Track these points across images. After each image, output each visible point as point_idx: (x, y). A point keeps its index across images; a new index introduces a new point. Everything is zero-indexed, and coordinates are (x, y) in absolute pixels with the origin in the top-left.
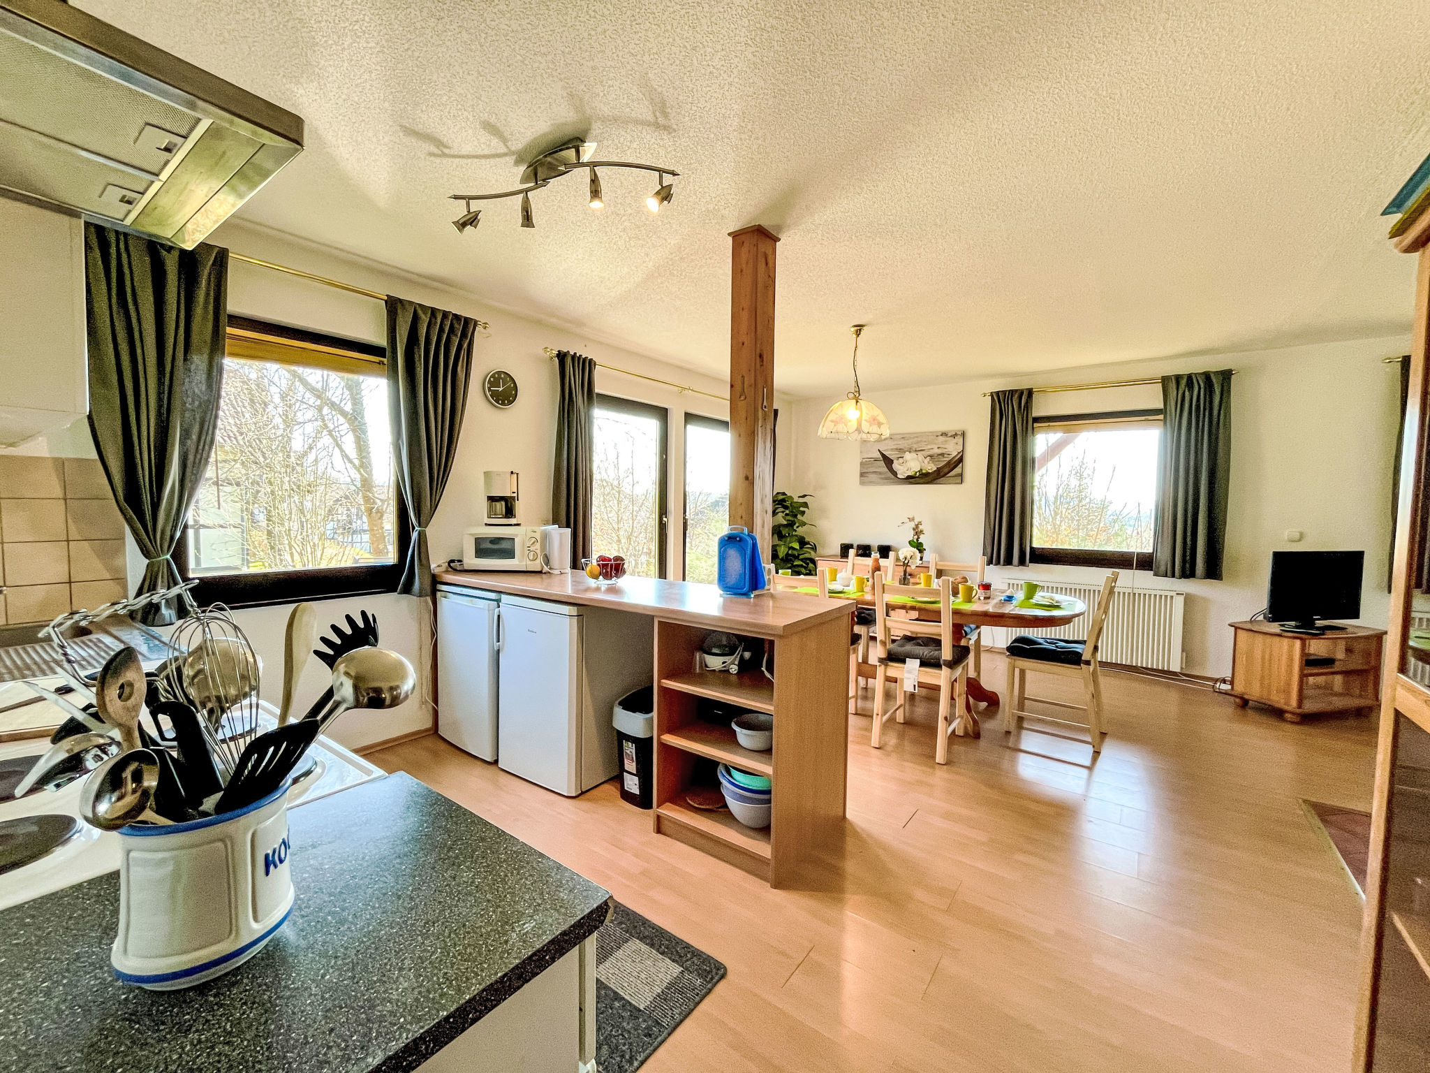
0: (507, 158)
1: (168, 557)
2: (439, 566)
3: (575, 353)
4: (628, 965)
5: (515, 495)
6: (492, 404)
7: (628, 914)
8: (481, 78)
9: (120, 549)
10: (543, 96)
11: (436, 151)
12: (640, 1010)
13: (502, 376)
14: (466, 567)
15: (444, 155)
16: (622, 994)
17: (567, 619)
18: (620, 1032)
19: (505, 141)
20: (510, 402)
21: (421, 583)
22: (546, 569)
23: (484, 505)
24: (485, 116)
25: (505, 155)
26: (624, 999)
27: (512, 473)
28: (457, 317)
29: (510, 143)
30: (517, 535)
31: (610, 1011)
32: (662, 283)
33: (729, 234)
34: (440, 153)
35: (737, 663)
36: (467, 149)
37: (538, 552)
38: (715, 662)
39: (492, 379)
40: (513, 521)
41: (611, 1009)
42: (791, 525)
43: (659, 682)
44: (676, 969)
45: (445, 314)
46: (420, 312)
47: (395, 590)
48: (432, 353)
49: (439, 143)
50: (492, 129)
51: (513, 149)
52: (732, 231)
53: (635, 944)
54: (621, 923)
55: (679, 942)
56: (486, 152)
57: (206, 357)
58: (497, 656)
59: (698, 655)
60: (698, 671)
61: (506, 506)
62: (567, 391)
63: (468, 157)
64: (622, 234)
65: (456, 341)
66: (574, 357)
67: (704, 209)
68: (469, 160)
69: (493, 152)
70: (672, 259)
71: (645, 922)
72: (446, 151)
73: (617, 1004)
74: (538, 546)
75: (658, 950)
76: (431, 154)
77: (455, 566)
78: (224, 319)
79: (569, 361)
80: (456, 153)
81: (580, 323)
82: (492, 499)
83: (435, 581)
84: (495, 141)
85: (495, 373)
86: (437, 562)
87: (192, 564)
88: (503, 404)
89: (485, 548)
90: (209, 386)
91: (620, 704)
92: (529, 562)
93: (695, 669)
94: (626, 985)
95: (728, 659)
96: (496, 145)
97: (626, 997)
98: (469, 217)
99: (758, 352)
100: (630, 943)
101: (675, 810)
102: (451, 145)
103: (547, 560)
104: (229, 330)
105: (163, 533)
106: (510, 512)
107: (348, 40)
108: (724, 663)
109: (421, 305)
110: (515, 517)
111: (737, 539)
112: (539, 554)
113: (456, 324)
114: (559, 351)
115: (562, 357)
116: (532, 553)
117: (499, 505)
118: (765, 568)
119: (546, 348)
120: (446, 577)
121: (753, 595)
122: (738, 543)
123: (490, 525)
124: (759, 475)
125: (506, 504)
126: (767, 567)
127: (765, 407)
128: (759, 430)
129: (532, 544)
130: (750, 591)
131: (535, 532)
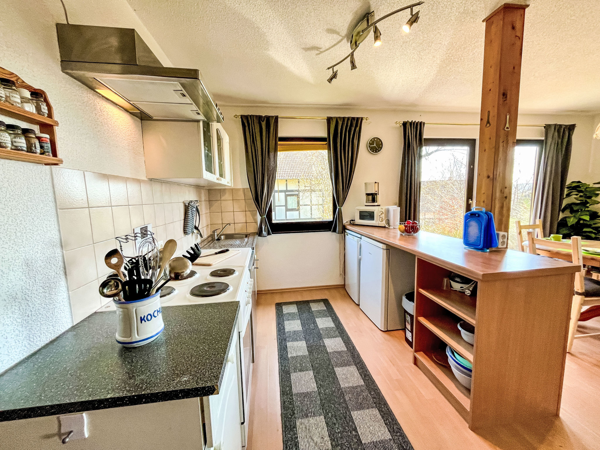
0: (343, 41)
1: (265, 216)
2: (347, 222)
3: (412, 121)
4: (367, 419)
5: (377, 192)
6: (371, 153)
7: (380, 395)
8: (316, 11)
9: (256, 214)
10: (342, 3)
11: (318, 52)
12: (362, 443)
13: (376, 139)
14: (356, 223)
15: (322, 52)
16: (358, 430)
17: (382, 250)
18: (348, 446)
19: (338, 33)
20: (379, 151)
21: (339, 229)
22: (387, 226)
23: (365, 197)
24: (326, 27)
25: (342, 40)
26: (358, 432)
27: (375, 183)
28: (353, 118)
29: (341, 33)
30: (375, 210)
31: (349, 434)
32: (450, 69)
33: (483, 21)
34: (320, 52)
35: (471, 289)
36: (327, 45)
37: (384, 218)
38: (457, 286)
39: (371, 142)
40: (376, 204)
41: (350, 433)
42: (584, 204)
43: (417, 290)
44: (388, 436)
45: (348, 118)
46: (339, 120)
47: (329, 231)
48: (343, 136)
49: (317, 48)
50: (331, 31)
51: (343, 35)
52: (484, 18)
53: (375, 412)
54: (374, 398)
55: (397, 424)
56: (335, 43)
57: (273, 153)
58: (359, 261)
59: (445, 280)
60: (445, 288)
61: (373, 197)
62: (407, 142)
63: (330, 48)
64: (414, 51)
65: (353, 129)
66: (411, 123)
67: (457, 14)
68: (331, 49)
69: (337, 41)
70: (450, 53)
71: (386, 404)
72: (321, 50)
73: (354, 433)
74: (383, 215)
75: (384, 421)
76: (317, 54)
77: (352, 223)
78: (278, 139)
79: (408, 126)
80: (325, 49)
81: (413, 105)
82: (368, 195)
83: (344, 228)
84: (335, 36)
85: (372, 139)
86: (346, 220)
87: (273, 218)
88: (376, 152)
89: (364, 215)
90: (274, 162)
91: (406, 295)
92: (379, 222)
93: (443, 287)
94: (362, 427)
95: (465, 286)
96: (336, 38)
97: (359, 433)
98: (334, 74)
99: (502, 92)
100: (373, 409)
101: (425, 358)
102: (320, 46)
103: (388, 222)
104: (279, 143)
105: (264, 209)
106: (374, 200)
107: (272, 26)
108: (461, 287)
109: (339, 117)
110: (377, 202)
111: (477, 215)
112: (384, 219)
113: (353, 121)
114: (403, 122)
115: (405, 124)
116: (381, 218)
117: (370, 197)
118: (498, 234)
119: (397, 122)
120: (349, 227)
121: (488, 251)
122: (477, 218)
123: (366, 206)
124: (499, 174)
125: (372, 197)
126: (501, 233)
127: (508, 128)
128: (501, 144)
129: (381, 214)
130: (485, 248)
131: (382, 209)
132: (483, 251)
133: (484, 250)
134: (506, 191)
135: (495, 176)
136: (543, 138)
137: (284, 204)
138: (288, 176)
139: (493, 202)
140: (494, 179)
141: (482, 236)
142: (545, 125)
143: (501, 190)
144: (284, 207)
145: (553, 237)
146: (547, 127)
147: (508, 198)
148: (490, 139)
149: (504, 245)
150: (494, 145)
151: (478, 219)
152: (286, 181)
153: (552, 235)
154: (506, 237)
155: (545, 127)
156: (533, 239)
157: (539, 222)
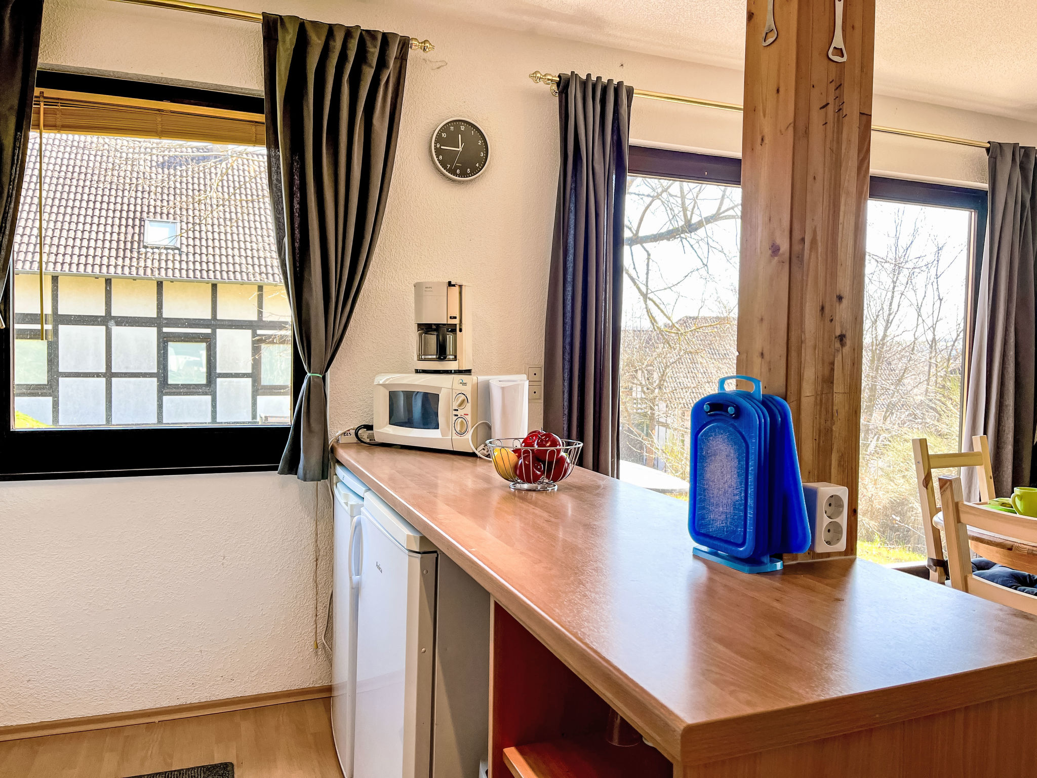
3: (589, 76)
5: (456, 321)
6: (444, 175)
13: (462, 128)
14: (378, 440)
20: (475, 171)
21: (307, 460)
23: (413, 335)
27: (451, 284)
28: (369, 34)
30: (442, 390)
37: (469, 418)
39: (444, 135)
40: (451, 366)
45: (349, 33)
46: (310, 33)
47: (275, 469)
58: (356, 596)
61: (440, 340)
65: (368, 74)
66: (584, 84)
74: (468, 410)
77: (363, 437)
79: (574, 91)
82: (426, 328)
83: (329, 460)
86: (339, 426)
88: (462, 174)
92: (455, 437)
103: (487, 430)
106: (442, 353)
109: (314, 24)
110: (455, 359)
111: (731, 410)
112: (470, 424)
113: (369, 43)
114: (559, 76)
115: (563, 85)
116: (460, 420)
117: (432, 339)
118: (812, 495)
119: (536, 73)
120: (343, 454)
121: (779, 565)
122: (732, 422)
123: (417, 371)
124: (814, 241)
125: (438, 336)
126: (826, 490)
127: (839, 52)
128: (817, 117)
129: (460, 405)
130: (764, 555)
131: (465, 384)
132: (757, 568)
133: (761, 563)
134: (843, 312)
135: (797, 248)
136: (985, 186)
137: (249, 371)
138: (267, 274)
139: (793, 354)
140: (794, 259)
141: (751, 502)
142: (988, 145)
143: (823, 308)
144: (248, 381)
145: (1021, 497)
146: (994, 151)
147: (848, 342)
148: (778, 91)
149: (839, 540)
150: (791, 120)
151: (735, 427)
152: (260, 288)
153: (1017, 490)
154: (842, 506)
155: (988, 150)
156: (957, 506)
157: (983, 445)
